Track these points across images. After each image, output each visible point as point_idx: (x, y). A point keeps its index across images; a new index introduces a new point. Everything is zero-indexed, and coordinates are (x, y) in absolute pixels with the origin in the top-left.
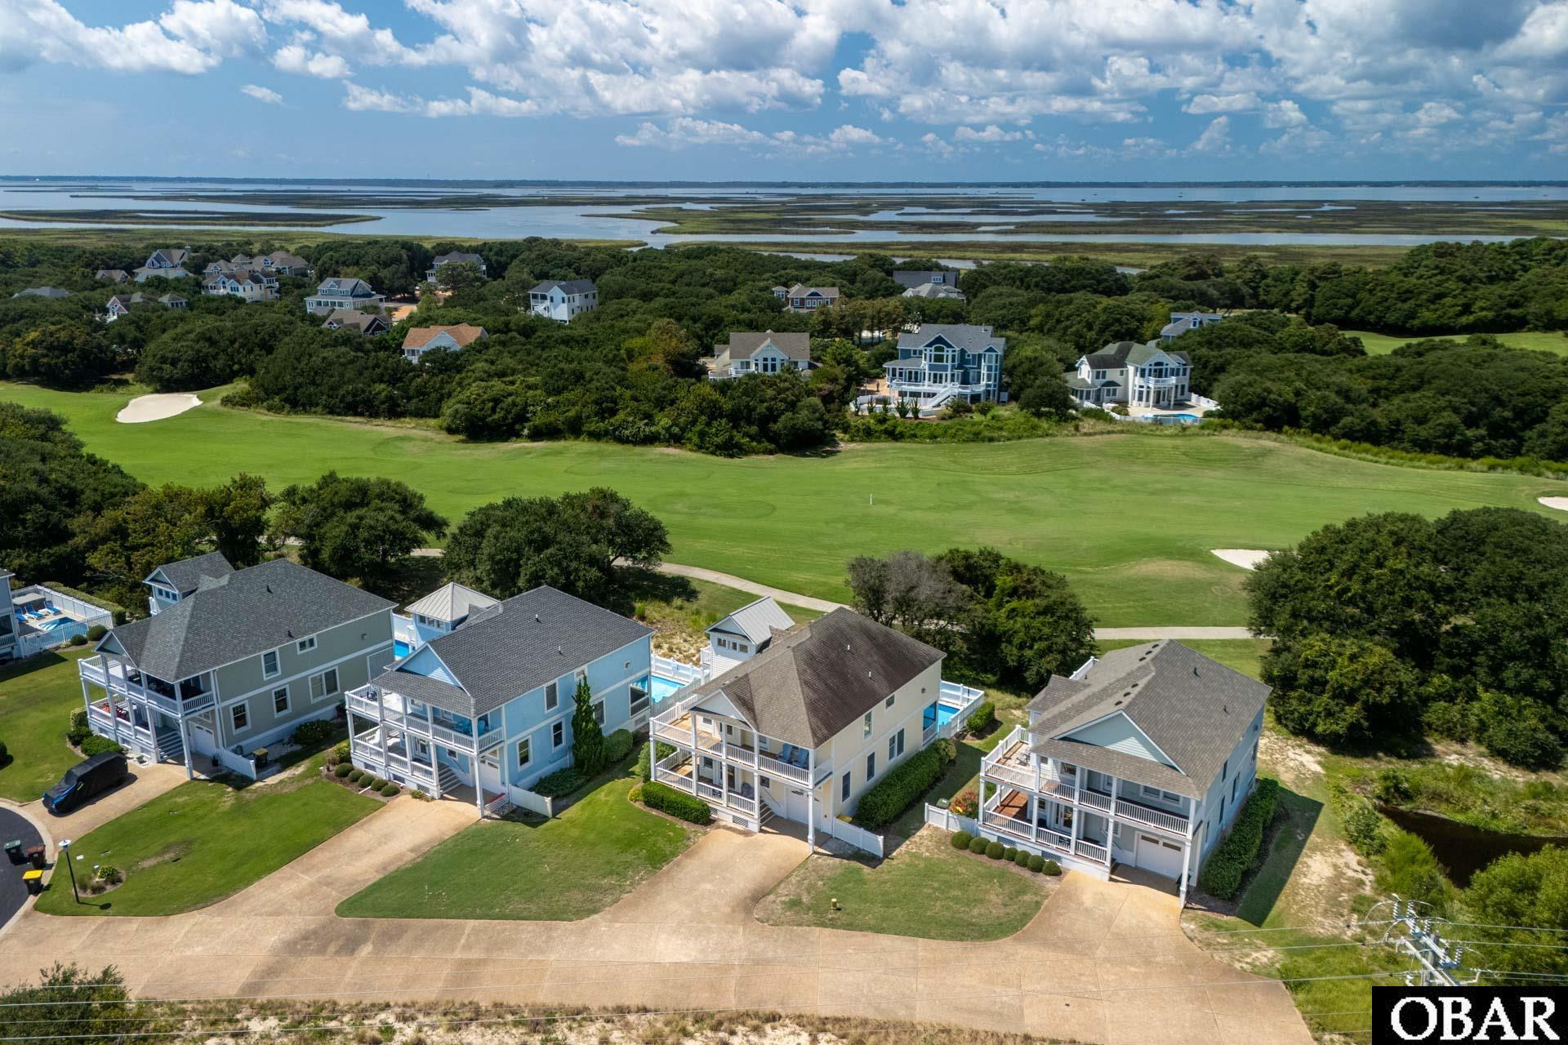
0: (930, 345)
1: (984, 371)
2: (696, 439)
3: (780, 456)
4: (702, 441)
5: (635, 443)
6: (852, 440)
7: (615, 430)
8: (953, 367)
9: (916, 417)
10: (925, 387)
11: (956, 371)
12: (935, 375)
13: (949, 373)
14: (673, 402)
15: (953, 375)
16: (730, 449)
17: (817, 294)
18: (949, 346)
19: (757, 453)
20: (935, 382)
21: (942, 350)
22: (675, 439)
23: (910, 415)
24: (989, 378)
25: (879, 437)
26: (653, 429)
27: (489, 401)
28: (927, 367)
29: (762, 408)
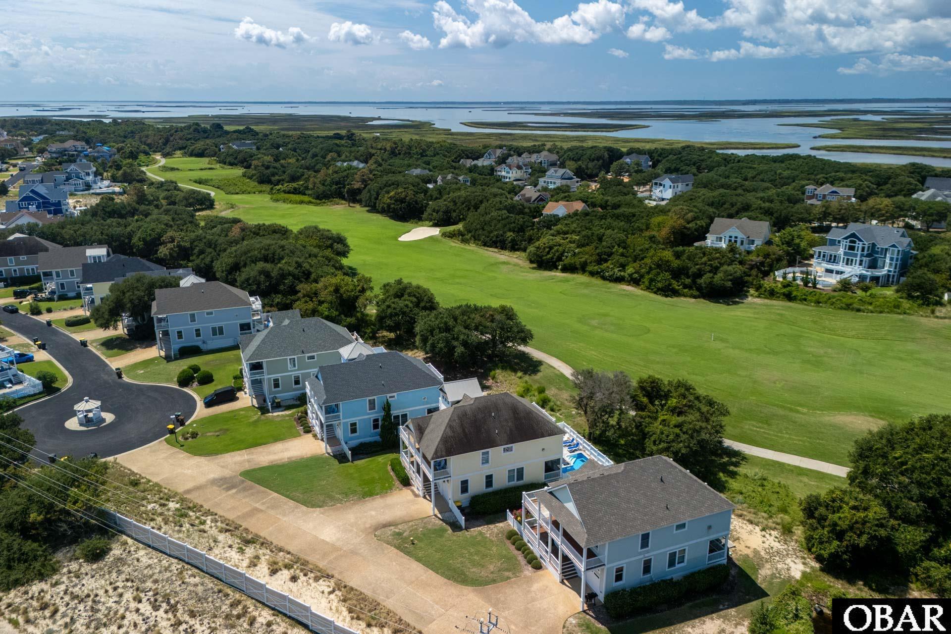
0: (846, 238)
1: (888, 261)
2: (647, 283)
3: (702, 300)
4: (650, 285)
5: (611, 281)
6: (759, 297)
7: (601, 272)
8: (862, 255)
9: (814, 287)
10: (839, 267)
11: (864, 259)
12: (848, 259)
13: (858, 259)
14: (643, 259)
15: (861, 261)
16: (668, 291)
17: (836, 192)
18: (861, 241)
19: (685, 296)
20: (847, 264)
21: (854, 242)
22: (635, 281)
23: (810, 285)
24: (891, 264)
25: (779, 297)
26: (622, 274)
27: (547, 247)
28: (842, 253)
29: (694, 269)
